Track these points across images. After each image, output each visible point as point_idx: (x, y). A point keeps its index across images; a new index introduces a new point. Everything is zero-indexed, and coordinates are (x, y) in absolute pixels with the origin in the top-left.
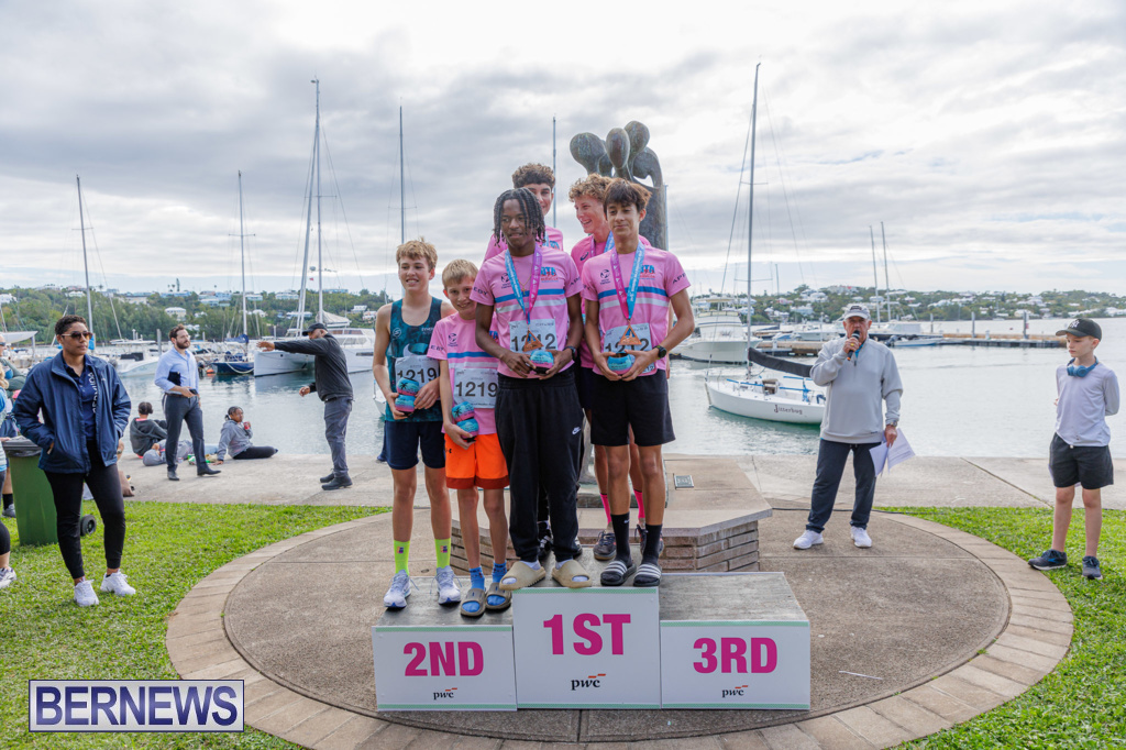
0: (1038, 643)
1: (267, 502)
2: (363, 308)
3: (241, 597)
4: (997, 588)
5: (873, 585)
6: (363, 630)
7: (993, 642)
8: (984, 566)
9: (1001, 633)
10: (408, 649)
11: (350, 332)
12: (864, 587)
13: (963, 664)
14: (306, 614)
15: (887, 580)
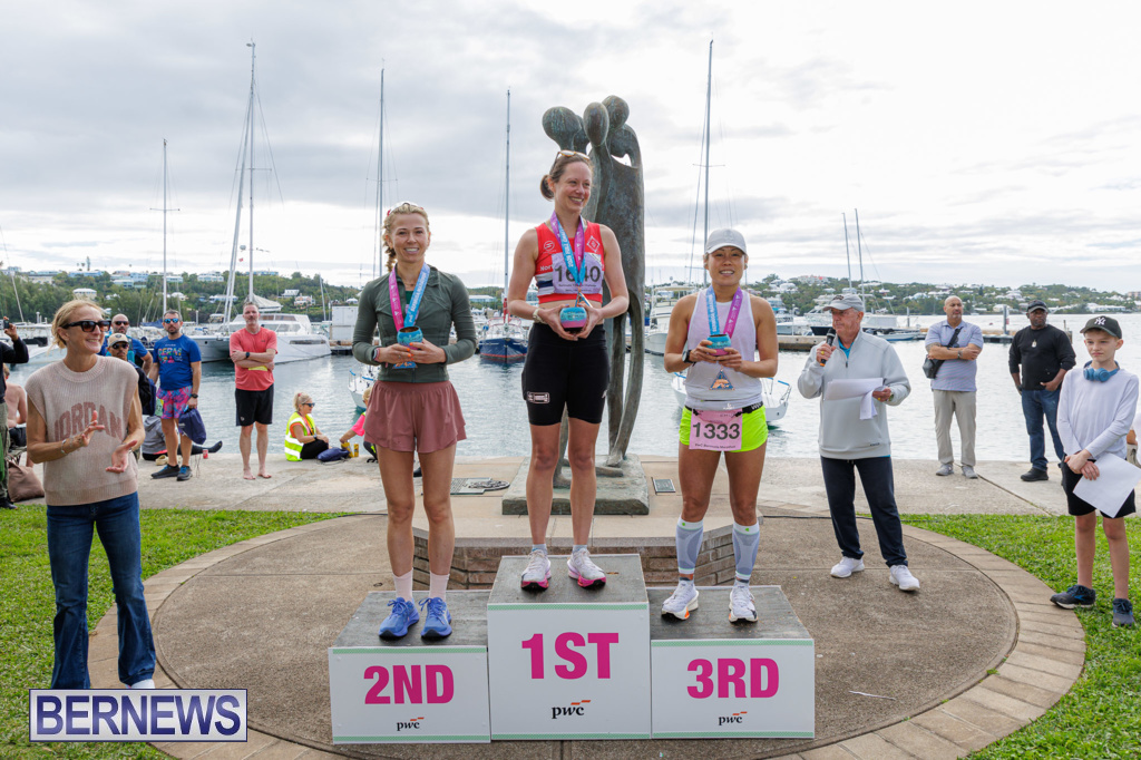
0: (1051, 662)
1: (194, 507)
2: (294, 292)
3: (170, 614)
4: (1002, 603)
5: (872, 600)
6: (312, 651)
7: (1003, 661)
8: (986, 579)
9: (1010, 651)
10: (369, 674)
11: (282, 318)
12: (861, 602)
13: (974, 685)
14: (246, 633)
15: (885, 594)
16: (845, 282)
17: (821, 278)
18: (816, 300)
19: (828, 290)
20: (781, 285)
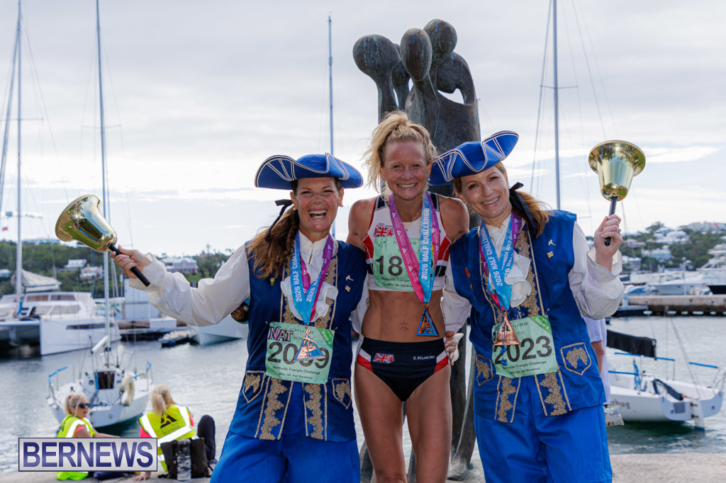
2: (80, 263)
17: (716, 224)
18: (711, 252)
20: (669, 234)
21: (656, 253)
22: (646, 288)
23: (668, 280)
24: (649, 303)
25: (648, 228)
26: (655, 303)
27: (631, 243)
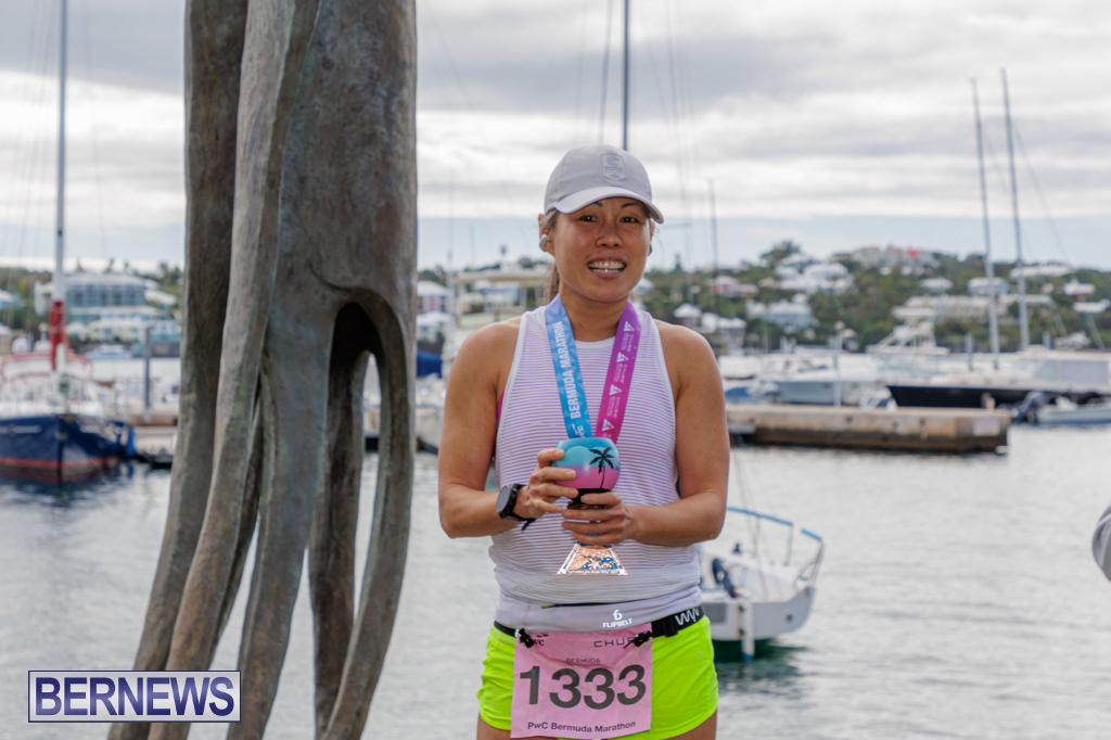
16: (976, 265)
17: (913, 253)
18: (900, 312)
19: (934, 283)
20: (809, 271)
21: (780, 309)
22: (753, 386)
23: (801, 371)
24: (759, 422)
25: (764, 256)
26: (772, 423)
27: (725, 287)
